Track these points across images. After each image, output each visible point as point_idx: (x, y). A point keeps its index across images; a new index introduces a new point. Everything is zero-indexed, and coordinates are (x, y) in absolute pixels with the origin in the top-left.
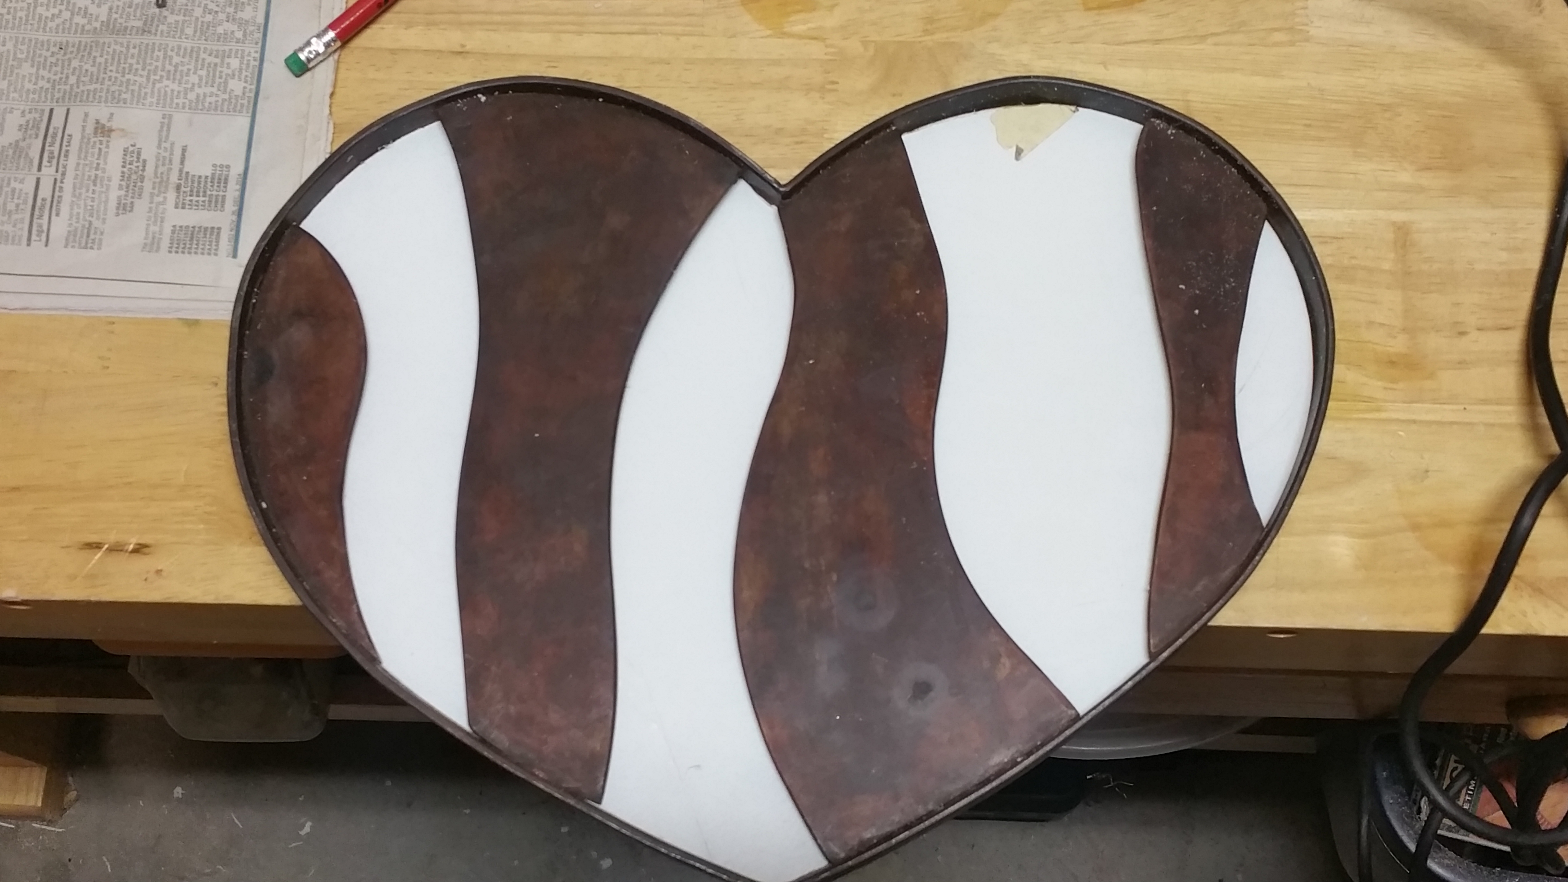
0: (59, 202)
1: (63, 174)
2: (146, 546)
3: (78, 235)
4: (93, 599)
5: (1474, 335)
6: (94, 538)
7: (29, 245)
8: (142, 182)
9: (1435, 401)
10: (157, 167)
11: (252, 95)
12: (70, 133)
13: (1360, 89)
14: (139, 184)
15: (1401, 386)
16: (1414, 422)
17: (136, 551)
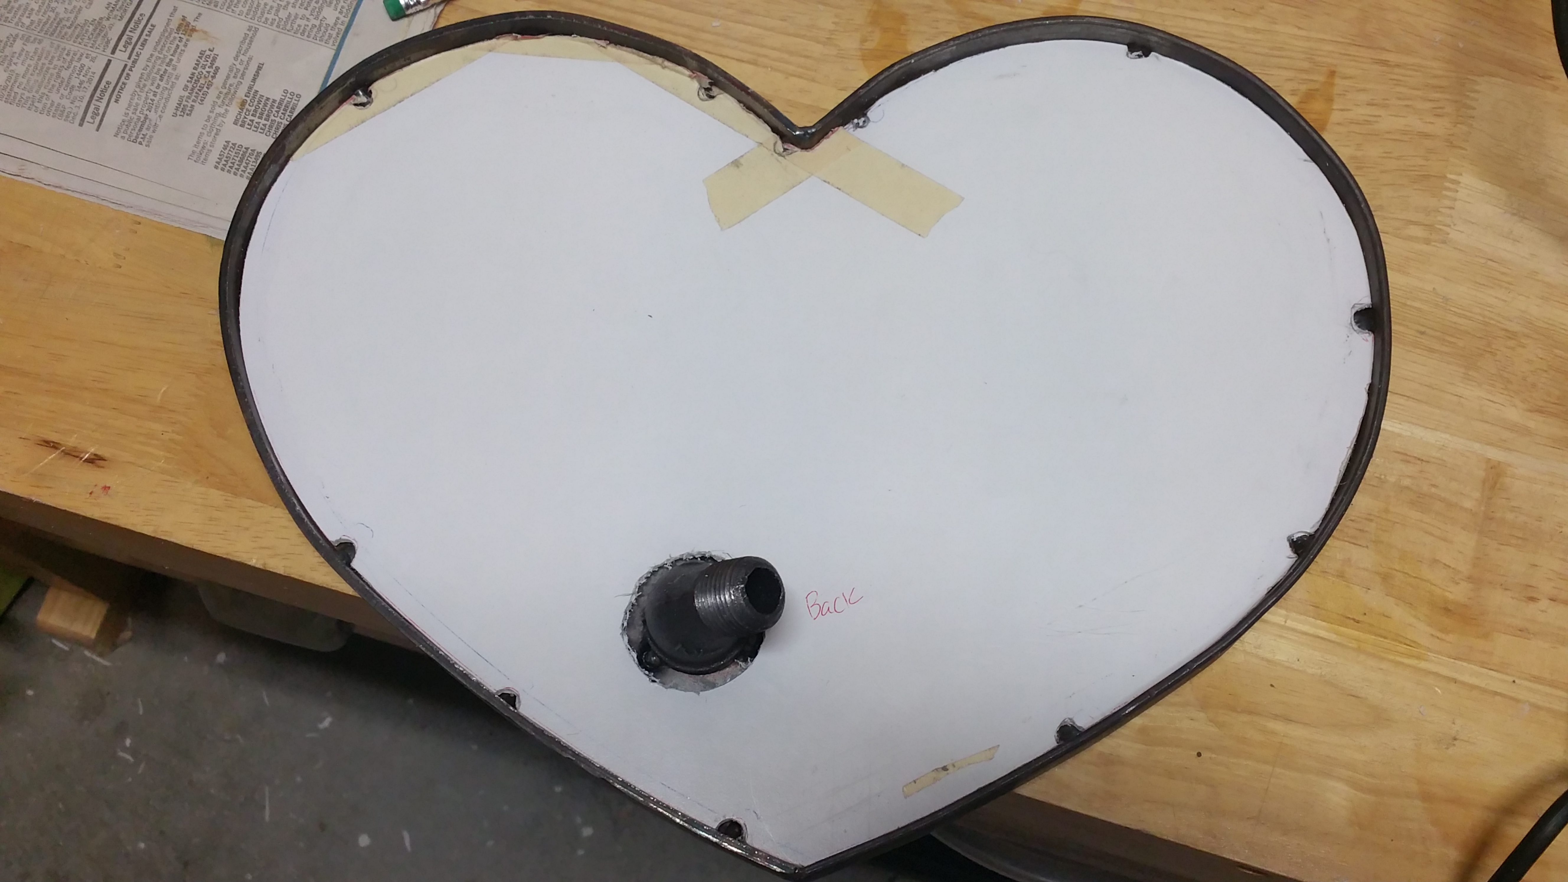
0: (122, 89)
1: (135, 62)
2: (102, 459)
3: (131, 127)
4: (34, 499)
5: (1544, 603)
6: (54, 437)
7: (81, 125)
8: (208, 88)
9: (1483, 665)
10: (228, 77)
11: (343, 28)
12: (154, 24)
13: (1488, 309)
14: (205, 89)
15: (1451, 637)
16: (1455, 681)
17: (90, 461)
